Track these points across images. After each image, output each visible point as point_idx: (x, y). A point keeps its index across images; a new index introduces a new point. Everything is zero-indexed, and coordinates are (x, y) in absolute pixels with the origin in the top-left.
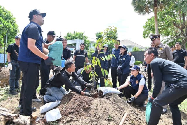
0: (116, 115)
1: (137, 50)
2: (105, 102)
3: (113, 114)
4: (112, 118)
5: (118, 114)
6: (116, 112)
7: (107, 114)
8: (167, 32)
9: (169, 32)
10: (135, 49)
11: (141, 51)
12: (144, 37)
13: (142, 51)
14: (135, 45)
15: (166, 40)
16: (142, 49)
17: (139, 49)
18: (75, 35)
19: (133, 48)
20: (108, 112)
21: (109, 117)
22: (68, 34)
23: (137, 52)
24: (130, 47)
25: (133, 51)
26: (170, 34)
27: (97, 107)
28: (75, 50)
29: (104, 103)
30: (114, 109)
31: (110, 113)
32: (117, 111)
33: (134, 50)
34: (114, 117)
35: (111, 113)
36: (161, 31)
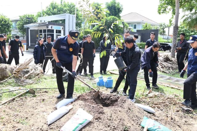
0: (133, 125)
1: (148, 28)
2: (120, 111)
3: (129, 125)
4: (128, 129)
5: (134, 124)
6: (133, 122)
7: (123, 125)
8: (191, 6)
9: (193, 5)
10: (146, 27)
11: (153, 29)
12: (160, 13)
13: (155, 29)
14: (146, 21)
15: (189, 16)
16: (155, 26)
17: (151, 26)
18: (62, 7)
19: (143, 24)
20: (123, 122)
21: (125, 128)
22: (52, 4)
23: (149, 30)
24: (139, 23)
25: (143, 29)
26: (195, 8)
27: (111, 117)
28: (63, 28)
29: (119, 113)
30: (130, 119)
31: (125, 123)
32: (133, 120)
33: (144, 27)
34: (130, 127)
35: (127, 123)
36: (182, 4)
